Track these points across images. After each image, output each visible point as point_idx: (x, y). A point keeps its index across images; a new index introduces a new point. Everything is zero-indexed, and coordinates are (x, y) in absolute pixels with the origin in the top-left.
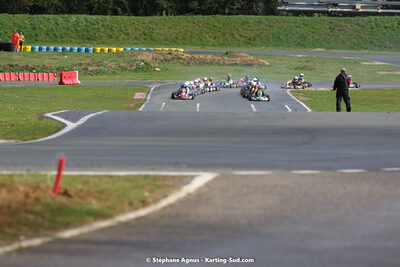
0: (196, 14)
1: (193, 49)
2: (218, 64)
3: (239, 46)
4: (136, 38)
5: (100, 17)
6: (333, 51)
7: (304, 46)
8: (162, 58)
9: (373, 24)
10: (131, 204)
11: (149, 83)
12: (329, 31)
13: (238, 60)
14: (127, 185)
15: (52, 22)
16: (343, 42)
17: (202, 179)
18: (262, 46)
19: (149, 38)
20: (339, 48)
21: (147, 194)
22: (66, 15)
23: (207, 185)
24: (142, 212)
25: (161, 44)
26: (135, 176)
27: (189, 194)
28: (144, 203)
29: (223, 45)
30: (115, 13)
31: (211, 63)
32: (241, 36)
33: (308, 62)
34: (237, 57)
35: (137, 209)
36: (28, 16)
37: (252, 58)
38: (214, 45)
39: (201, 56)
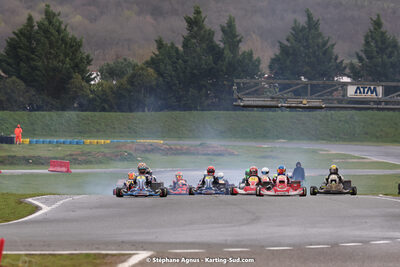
0: (174, 109)
2: (193, 154)
4: (121, 132)
5: (89, 113)
6: (295, 141)
7: (268, 138)
8: (143, 149)
9: (329, 118)
13: (210, 151)
15: (48, 118)
18: (232, 138)
19: (133, 132)
20: (299, 139)
22: (60, 112)
23: (141, 262)
29: (198, 137)
30: (104, 110)
31: (187, 153)
33: (272, 151)
34: (209, 147)
36: (26, 113)
37: (223, 148)
38: (190, 137)
39: (178, 147)
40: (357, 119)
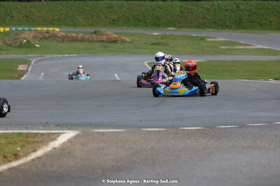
1: (67, 29)
2: (88, 41)
3: (105, 26)
4: (19, 20)
6: (184, 29)
7: (159, 26)
8: (41, 36)
9: (216, 7)
10: (5, 157)
11: (31, 57)
12: (179, 13)
13: (104, 38)
14: (3, 141)
16: (192, 22)
17: (67, 136)
18: (124, 26)
19: (30, 21)
20: (188, 27)
21: (19, 149)
23: (70, 141)
24: (14, 164)
25: (40, 25)
26: (10, 134)
27: (54, 148)
28: (17, 156)
29: (92, 25)
31: (82, 40)
32: (107, 17)
33: (162, 38)
34: (103, 35)
35: (10, 161)
37: (116, 36)
38: (84, 26)
39: (74, 35)
40: (242, 7)
